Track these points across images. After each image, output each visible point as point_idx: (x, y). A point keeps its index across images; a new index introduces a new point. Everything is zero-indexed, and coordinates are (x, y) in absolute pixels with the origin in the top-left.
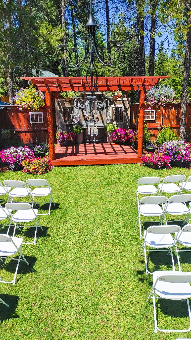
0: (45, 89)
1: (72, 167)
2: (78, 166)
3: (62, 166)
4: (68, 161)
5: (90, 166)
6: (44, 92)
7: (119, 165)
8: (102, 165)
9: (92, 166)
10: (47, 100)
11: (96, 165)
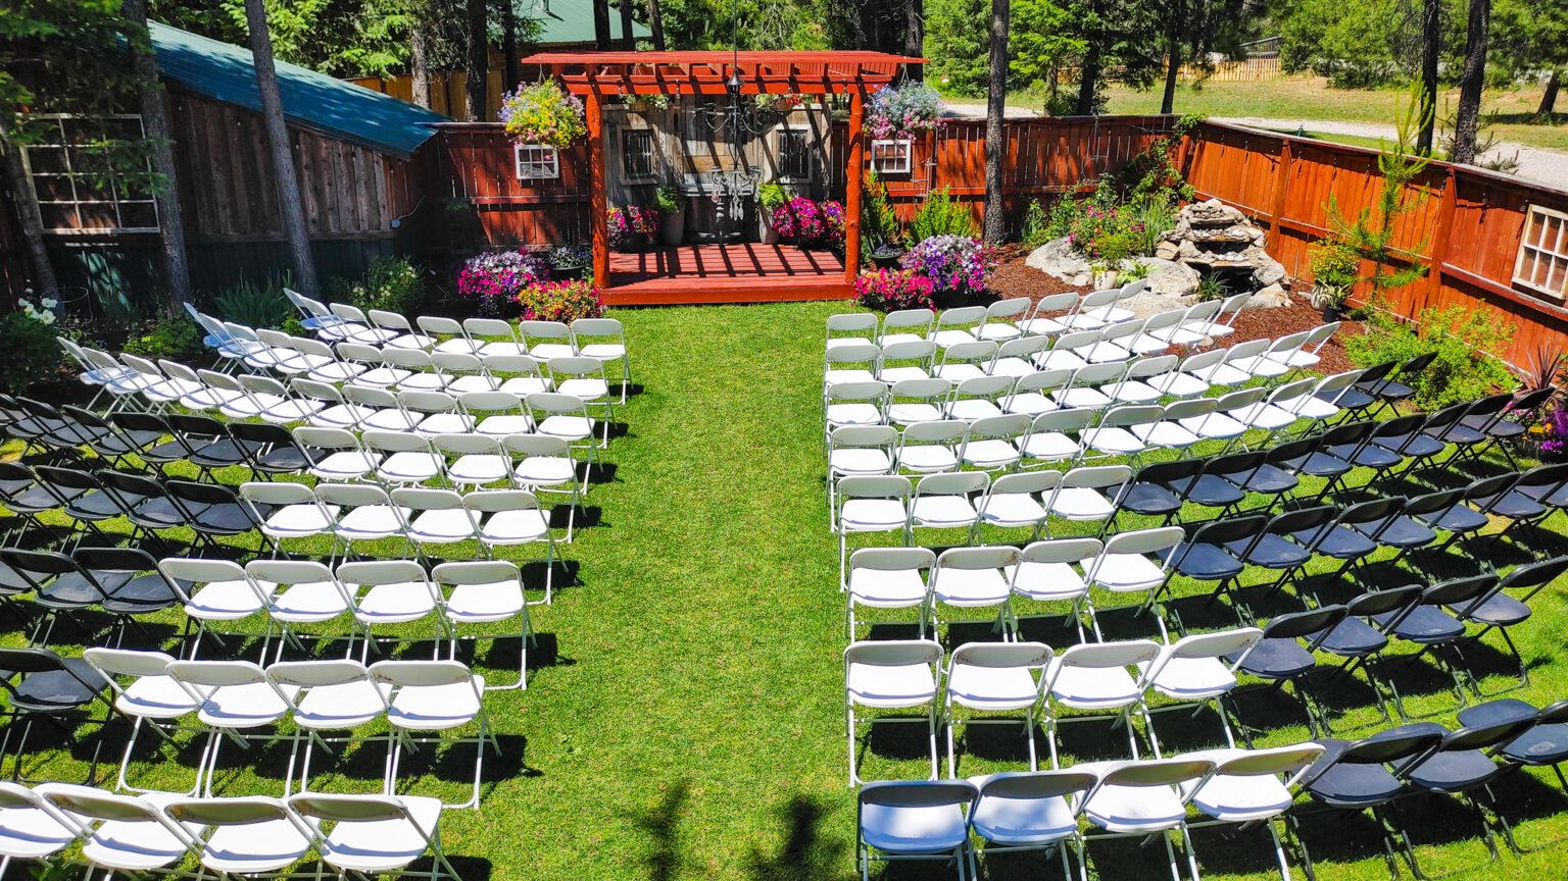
0: (586, 89)
1: (661, 310)
2: (675, 305)
3: (631, 307)
4: (647, 294)
5: (710, 307)
6: (583, 98)
7: (792, 305)
8: (746, 304)
9: (715, 308)
10: (590, 119)
11: (729, 304)
